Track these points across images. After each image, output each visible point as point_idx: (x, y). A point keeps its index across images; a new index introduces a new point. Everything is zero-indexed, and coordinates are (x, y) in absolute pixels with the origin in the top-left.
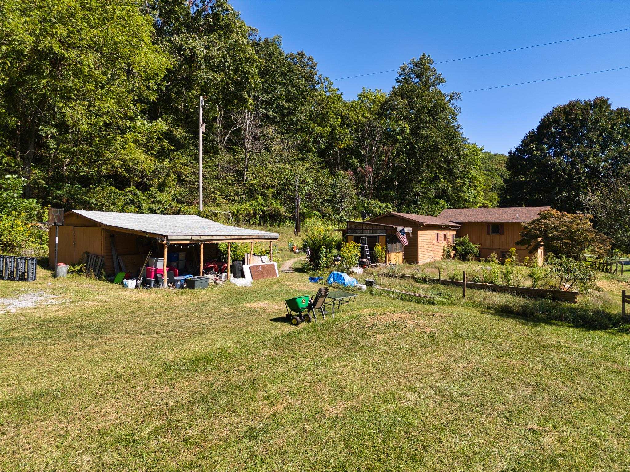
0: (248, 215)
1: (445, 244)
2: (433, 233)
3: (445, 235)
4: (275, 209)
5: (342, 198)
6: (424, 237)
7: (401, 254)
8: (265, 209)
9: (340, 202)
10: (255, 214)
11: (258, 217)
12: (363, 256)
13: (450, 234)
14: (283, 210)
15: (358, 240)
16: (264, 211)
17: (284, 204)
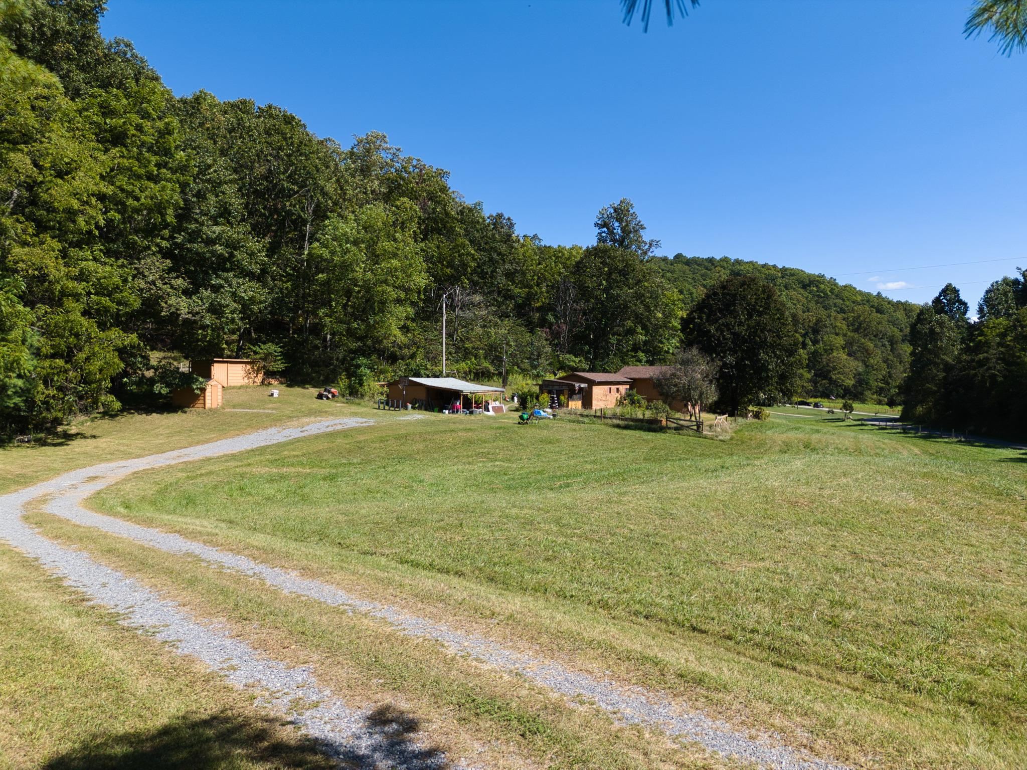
0: (465, 373)
1: (618, 395)
2: (607, 387)
3: (618, 389)
4: (486, 368)
5: (539, 356)
6: (597, 391)
7: (580, 402)
8: (478, 367)
9: (538, 359)
10: (470, 371)
11: (472, 374)
12: (553, 402)
13: (623, 389)
14: (492, 369)
15: (550, 392)
16: (477, 370)
17: (492, 363)
